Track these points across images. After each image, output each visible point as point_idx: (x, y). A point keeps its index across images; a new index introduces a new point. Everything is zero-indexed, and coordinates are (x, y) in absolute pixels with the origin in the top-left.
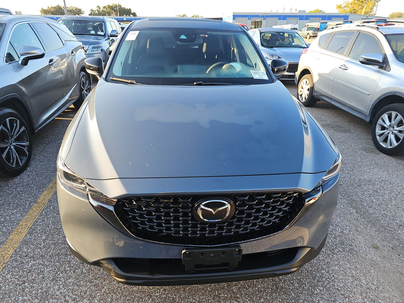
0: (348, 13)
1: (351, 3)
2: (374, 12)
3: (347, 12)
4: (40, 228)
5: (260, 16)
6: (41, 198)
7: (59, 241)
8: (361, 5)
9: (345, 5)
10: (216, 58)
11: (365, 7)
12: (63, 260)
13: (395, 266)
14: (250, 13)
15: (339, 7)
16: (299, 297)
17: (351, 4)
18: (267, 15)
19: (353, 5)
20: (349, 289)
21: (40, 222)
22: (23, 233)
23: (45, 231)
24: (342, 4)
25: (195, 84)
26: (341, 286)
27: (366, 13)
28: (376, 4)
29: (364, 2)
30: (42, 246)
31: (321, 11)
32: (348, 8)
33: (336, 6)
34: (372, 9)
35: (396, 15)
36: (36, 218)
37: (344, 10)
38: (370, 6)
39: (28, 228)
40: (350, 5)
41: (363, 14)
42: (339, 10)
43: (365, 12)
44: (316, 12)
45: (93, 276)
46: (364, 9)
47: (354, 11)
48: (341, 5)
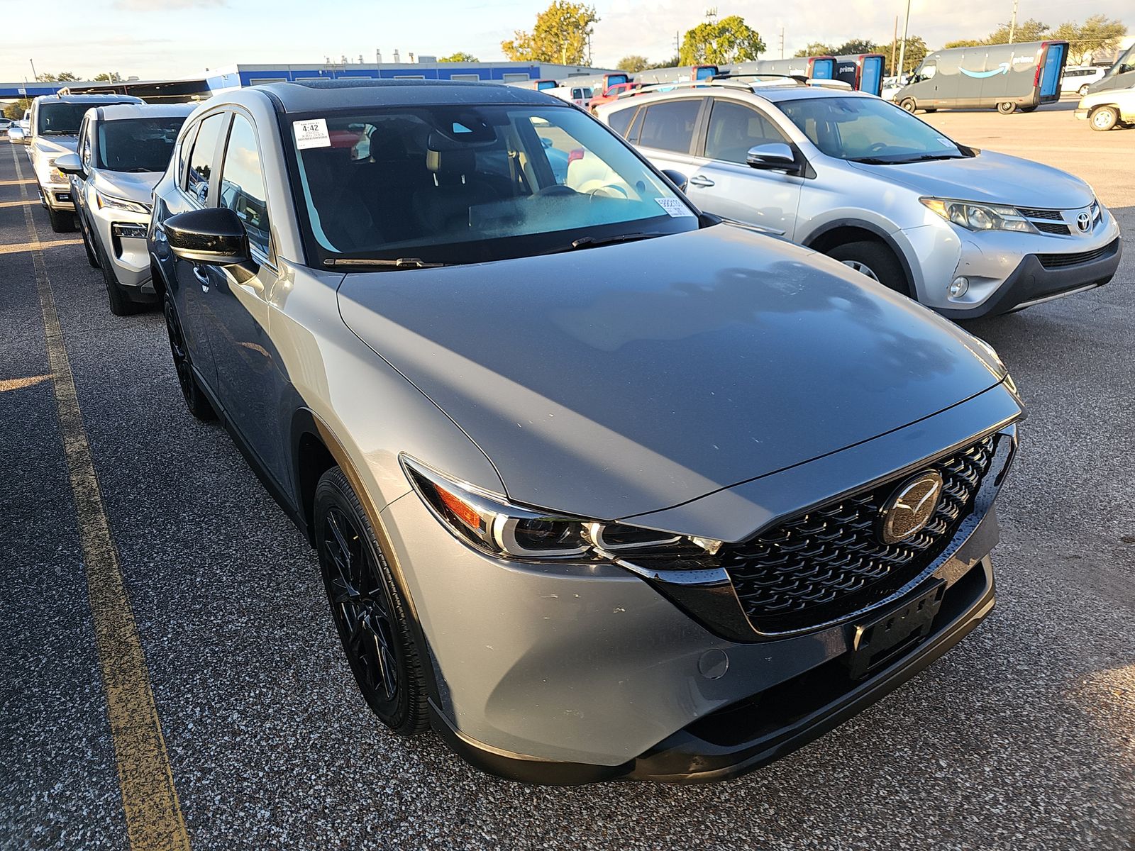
0: (533, 60)
1: (533, 38)
2: (586, 58)
3: (529, 59)
4: (220, 794)
5: (320, 72)
6: (117, 710)
7: (325, 802)
8: (556, 42)
9: (522, 42)
10: (464, 182)
11: (565, 47)
12: (395, 840)
13: (1046, 549)
14: (289, 65)
15: (509, 47)
16: (972, 667)
17: (534, 40)
18: (338, 69)
19: (540, 43)
20: (1027, 618)
21: (199, 780)
22: (171, 832)
23: (246, 794)
24: (514, 40)
25: (575, 245)
26: (1010, 617)
27: (572, 61)
28: (587, 40)
29: (561, 36)
30: (285, 836)
31: (468, 58)
32: (529, 50)
33: (502, 46)
34: (581, 51)
35: (632, 63)
36: (170, 774)
37: (522, 54)
38: (576, 45)
39: (174, 811)
40: (532, 43)
41: (565, 64)
42: (510, 56)
43: (568, 58)
44: (458, 61)
45: (526, 836)
46: (564, 51)
47: (545, 58)
48: (512, 42)
